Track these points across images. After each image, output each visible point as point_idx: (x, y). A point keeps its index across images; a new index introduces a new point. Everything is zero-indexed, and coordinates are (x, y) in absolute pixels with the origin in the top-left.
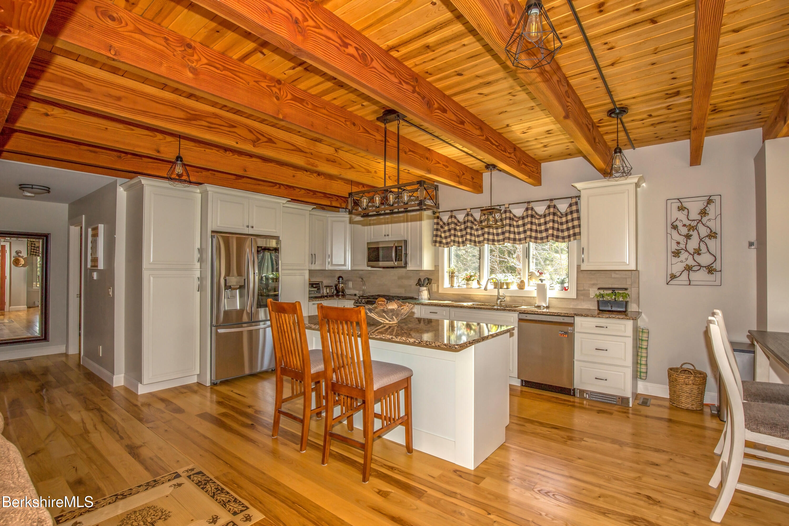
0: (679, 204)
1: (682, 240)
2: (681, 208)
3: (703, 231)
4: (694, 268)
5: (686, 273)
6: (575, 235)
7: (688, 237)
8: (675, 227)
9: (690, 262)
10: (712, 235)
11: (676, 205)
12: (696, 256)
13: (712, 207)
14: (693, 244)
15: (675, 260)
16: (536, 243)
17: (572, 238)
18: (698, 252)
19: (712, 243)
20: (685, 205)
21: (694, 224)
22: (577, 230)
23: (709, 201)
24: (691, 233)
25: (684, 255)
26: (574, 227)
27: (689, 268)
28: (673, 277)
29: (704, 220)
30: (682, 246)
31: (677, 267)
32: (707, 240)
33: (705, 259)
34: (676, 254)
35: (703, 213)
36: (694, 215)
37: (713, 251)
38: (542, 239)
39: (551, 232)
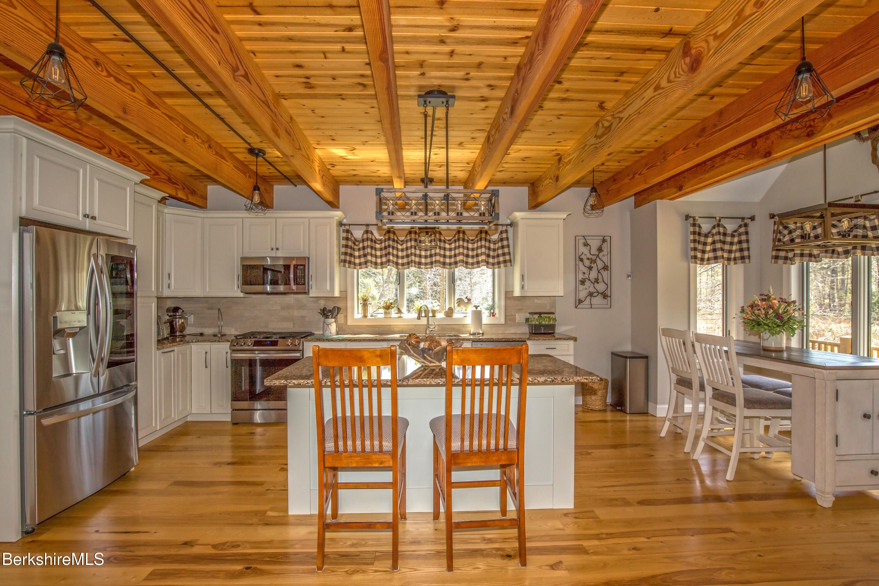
0: (584, 241)
1: (585, 270)
2: (586, 245)
3: (600, 264)
4: (595, 294)
5: (589, 297)
6: (505, 262)
7: (590, 268)
8: (581, 260)
9: (592, 290)
10: (605, 268)
11: (582, 241)
12: (596, 284)
13: (605, 245)
14: (593, 275)
15: (581, 287)
17: (502, 265)
18: (597, 281)
19: (605, 274)
20: (589, 242)
21: (594, 258)
22: (507, 258)
23: (604, 241)
24: (592, 265)
25: (588, 283)
26: (504, 254)
27: (591, 294)
28: (580, 302)
29: (601, 255)
30: (586, 276)
31: (583, 294)
32: (602, 272)
33: (601, 287)
34: (583, 282)
35: (600, 250)
36: (594, 251)
37: (606, 281)
38: (473, 264)
39: (483, 257)
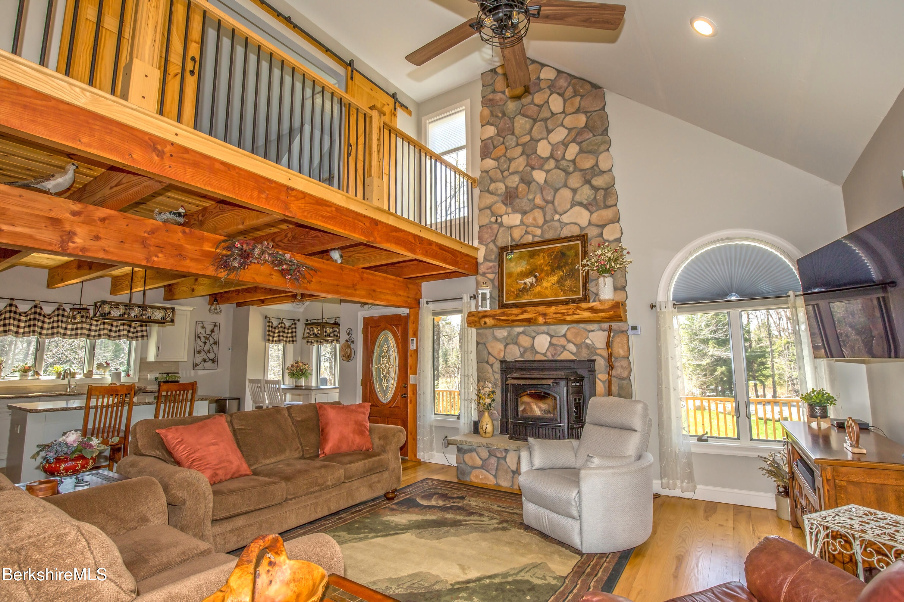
0: (202, 325)
1: (202, 344)
2: (203, 327)
3: (212, 341)
4: (207, 360)
5: (203, 362)
6: (142, 336)
7: (205, 343)
8: (199, 337)
9: (205, 357)
10: (215, 343)
11: (200, 325)
12: (208, 354)
13: (216, 328)
14: (207, 347)
15: (198, 355)
16: (109, 339)
17: (140, 339)
18: (209, 351)
19: (214, 347)
20: (205, 326)
21: (208, 336)
22: (145, 333)
23: (215, 326)
24: (207, 341)
25: (203, 353)
26: (142, 331)
27: (204, 360)
28: (197, 365)
29: (213, 335)
30: (202, 348)
31: (199, 360)
32: (213, 346)
33: (211, 356)
34: (199, 352)
35: (212, 331)
36: (208, 332)
37: (215, 351)
38: (115, 337)
39: (125, 332)
